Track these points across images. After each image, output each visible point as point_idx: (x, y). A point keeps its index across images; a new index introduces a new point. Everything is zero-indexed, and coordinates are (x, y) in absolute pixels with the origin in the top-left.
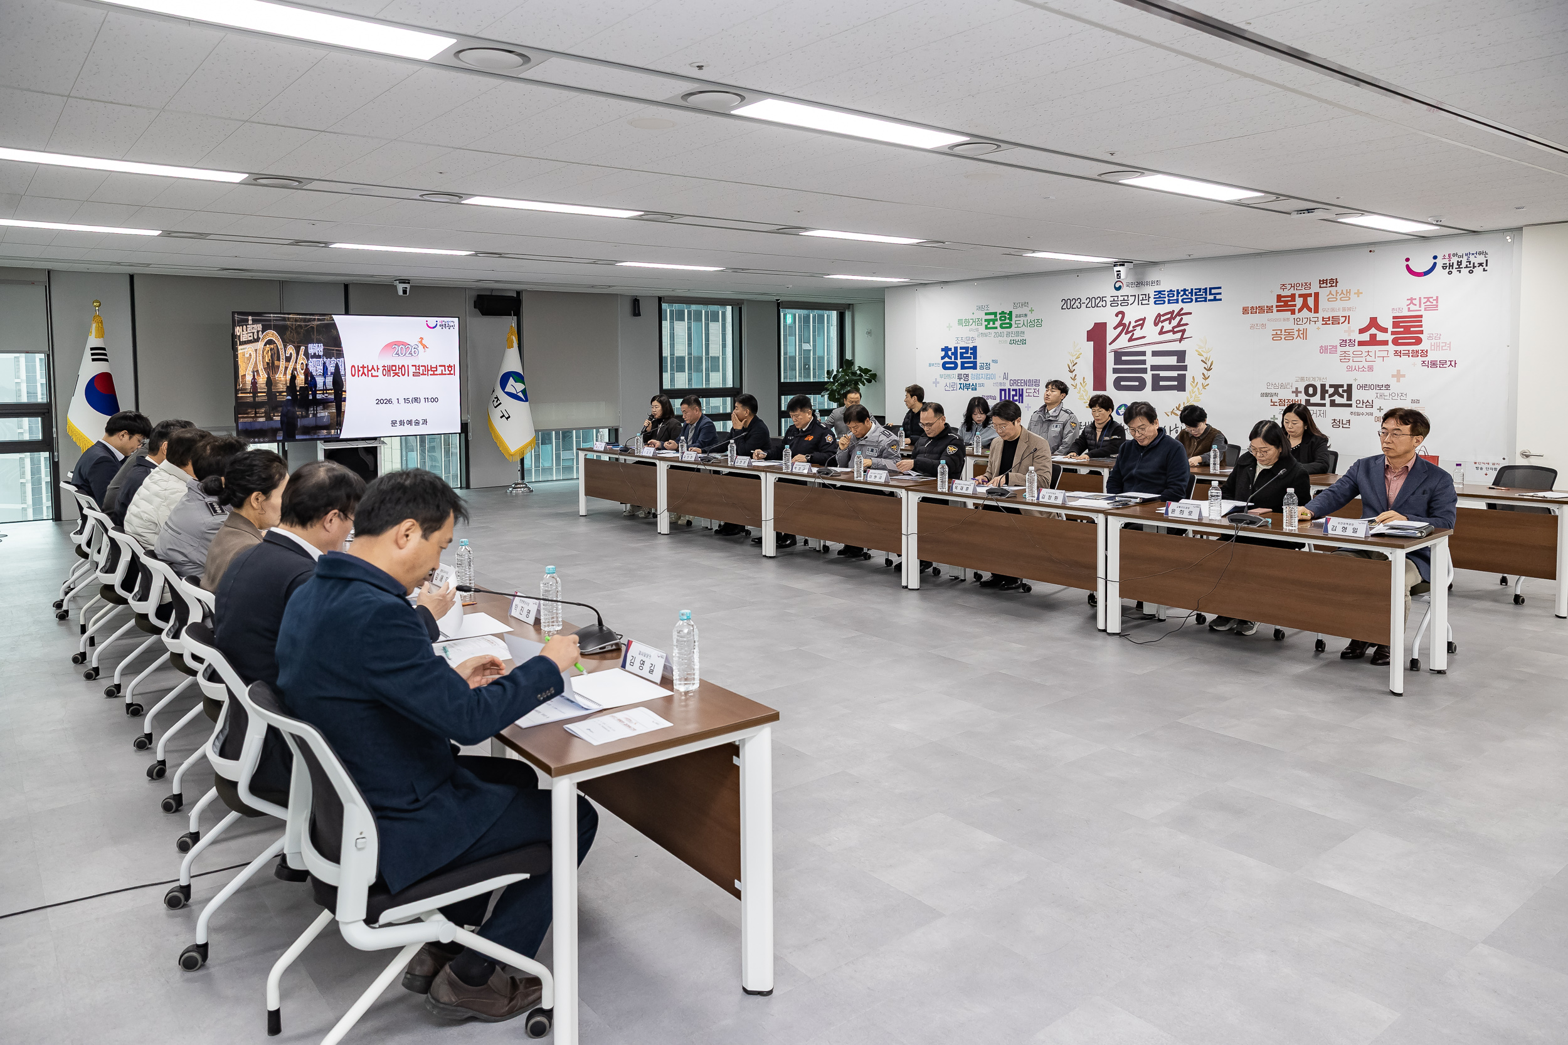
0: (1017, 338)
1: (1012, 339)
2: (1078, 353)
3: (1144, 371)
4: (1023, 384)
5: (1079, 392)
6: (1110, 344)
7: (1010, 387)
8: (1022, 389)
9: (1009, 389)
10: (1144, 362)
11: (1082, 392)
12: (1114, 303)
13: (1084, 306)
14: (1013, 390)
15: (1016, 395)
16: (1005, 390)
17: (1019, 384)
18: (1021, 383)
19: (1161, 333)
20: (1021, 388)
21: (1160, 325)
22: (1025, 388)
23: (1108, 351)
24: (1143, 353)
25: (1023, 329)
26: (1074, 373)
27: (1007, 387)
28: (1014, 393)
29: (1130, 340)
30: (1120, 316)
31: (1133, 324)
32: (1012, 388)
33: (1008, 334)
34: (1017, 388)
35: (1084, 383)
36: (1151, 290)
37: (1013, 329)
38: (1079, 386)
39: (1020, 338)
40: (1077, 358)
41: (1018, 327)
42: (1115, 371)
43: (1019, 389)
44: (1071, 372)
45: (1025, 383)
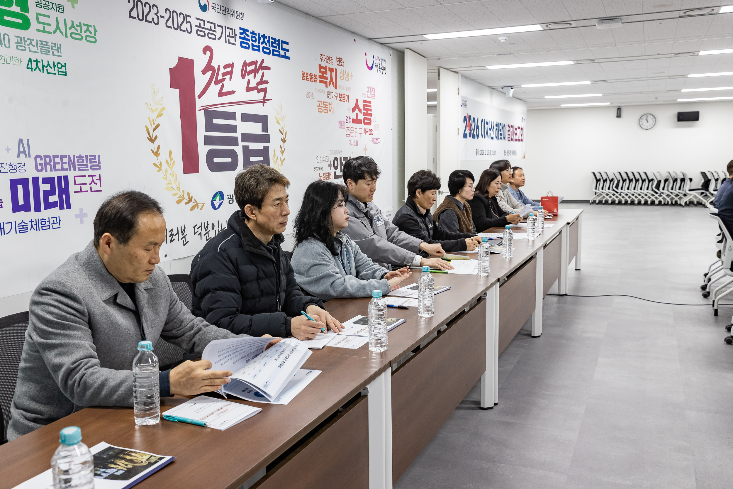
0: (46, 58)
1: (34, 57)
2: (160, 107)
3: (234, 141)
4: (66, 166)
5: (165, 177)
6: (200, 97)
7: (36, 174)
8: (66, 178)
9: (36, 180)
10: (233, 129)
11: (169, 177)
12: (201, 31)
13: (162, 21)
14: (46, 181)
15: (52, 192)
16: (24, 182)
17: (58, 167)
18: (63, 163)
19: (248, 89)
20: (62, 174)
21: (247, 77)
22: (71, 174)
23: (198, 108)
24: (232, 116)
25: (57, 38)
26: (157, 143)
27: (29, 173)
28: (47, 187)
29: (221, 94)
30: (208, 53)
31: (222, 71)
32: (42, 175)
33: (21, 44)
34: (54, 174)
35: (171, 159)
36: (236, 24)
37: (31, 33)
38: (164, 166)
39: (51, 59)
40: (160, 115)
41: (44, 31)
42: (208, 141)
43: (59, 178)
44: (152, 140)
45: (72, 163)
